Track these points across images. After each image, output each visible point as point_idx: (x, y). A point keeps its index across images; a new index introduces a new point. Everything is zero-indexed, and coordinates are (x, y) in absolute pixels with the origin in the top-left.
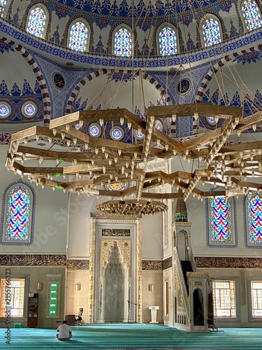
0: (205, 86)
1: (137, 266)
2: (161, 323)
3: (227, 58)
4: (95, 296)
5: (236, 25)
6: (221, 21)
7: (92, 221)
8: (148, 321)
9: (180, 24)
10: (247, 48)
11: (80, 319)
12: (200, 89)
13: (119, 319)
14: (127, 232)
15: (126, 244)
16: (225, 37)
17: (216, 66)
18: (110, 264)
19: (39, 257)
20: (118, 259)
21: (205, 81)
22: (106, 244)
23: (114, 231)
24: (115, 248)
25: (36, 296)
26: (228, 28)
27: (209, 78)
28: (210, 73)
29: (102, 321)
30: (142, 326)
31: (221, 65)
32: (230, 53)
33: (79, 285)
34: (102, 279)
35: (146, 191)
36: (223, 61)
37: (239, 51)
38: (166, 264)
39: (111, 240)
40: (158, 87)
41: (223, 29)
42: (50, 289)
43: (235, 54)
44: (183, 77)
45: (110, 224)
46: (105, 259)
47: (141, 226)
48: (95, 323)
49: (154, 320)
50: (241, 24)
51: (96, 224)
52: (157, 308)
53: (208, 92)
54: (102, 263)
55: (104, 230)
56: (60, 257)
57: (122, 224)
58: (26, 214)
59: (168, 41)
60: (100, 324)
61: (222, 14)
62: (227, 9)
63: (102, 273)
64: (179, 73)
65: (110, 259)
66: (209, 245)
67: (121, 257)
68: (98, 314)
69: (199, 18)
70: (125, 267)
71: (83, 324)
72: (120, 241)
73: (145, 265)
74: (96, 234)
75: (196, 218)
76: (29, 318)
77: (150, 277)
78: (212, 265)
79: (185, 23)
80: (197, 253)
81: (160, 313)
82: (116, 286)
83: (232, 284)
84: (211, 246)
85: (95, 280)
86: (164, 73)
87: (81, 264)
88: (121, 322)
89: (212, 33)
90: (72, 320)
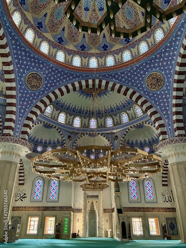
0: (124, 138)
1: (101, 211)
2: (112, 237)
3: (131, 127)
4: (85, 225)
5: (133, 115)
6: (128, 114)
7: (83, 192)
8: (106, 236)
9: (113, 116)
10: (138, 123)
11: (78, 235)
12: (122, 139)
13: (95, 235)
14: (97, 197)
15: (97, 202)
16: (130, 120)
17: (127, 130)
18: (91, 210)
19: (61, 207)
20: (94, 208)
21: (123, 136)
22: (89, 202)
23: (92, 196)
24: (92, 203)
25: (59, 224)
26: (131, 116)
27: (125, 135)
28: (125, 133)
29: (87, 236)
30: (104, 238)
31: (129, 130)
32: (132, 125)
33: (78, 220)
34: (87, 217)
35: (105, 180)
36: (130, 128)
37: (135, 124)
38: (113, 210)
39: (90, 200)
40: (107, 138)
41: (129, 117)
42: (65, 221)
43: (134, 126)
44: (116, 135)
45: (90, 193)
46: (88, 208)
47: (103, 194)
48: (84, 237)
49: (109, 236)
50: (135, 115)
51: (85, 193)
52: (110, 230)
53: (125, 140)
54: (87, 210)
55: (88, 196)
56: (69, 207)
57: (95, 193)
58: (56, 190)
59: (109, 122)
60: (87, 238)
61: (128, 112)
62: (130, 110)
63: (88, 214)
64: (114, 133)
65: (91, 208)
66: (129, 202)
67: (95, 207)
68: (86, 233)
69: (120, 113)
70: (97, 212)
71: (79, 237)
72: (94, 200)
73: (105, 211)
74: (85, 197)
75: (123, 191)
76: (56, 235)
77: (107, 216)
78: (131, 211)
79: (114, 115)
80: (124, 205)
81: (112, 232)
82: (93, 220)
83: (141, 219)
84: (130, 202)
85: (85, 218)
86: (109, 133)
87: (79, 211)
88: (96, 237)
89: (125, 118)
90: (75, 236)
